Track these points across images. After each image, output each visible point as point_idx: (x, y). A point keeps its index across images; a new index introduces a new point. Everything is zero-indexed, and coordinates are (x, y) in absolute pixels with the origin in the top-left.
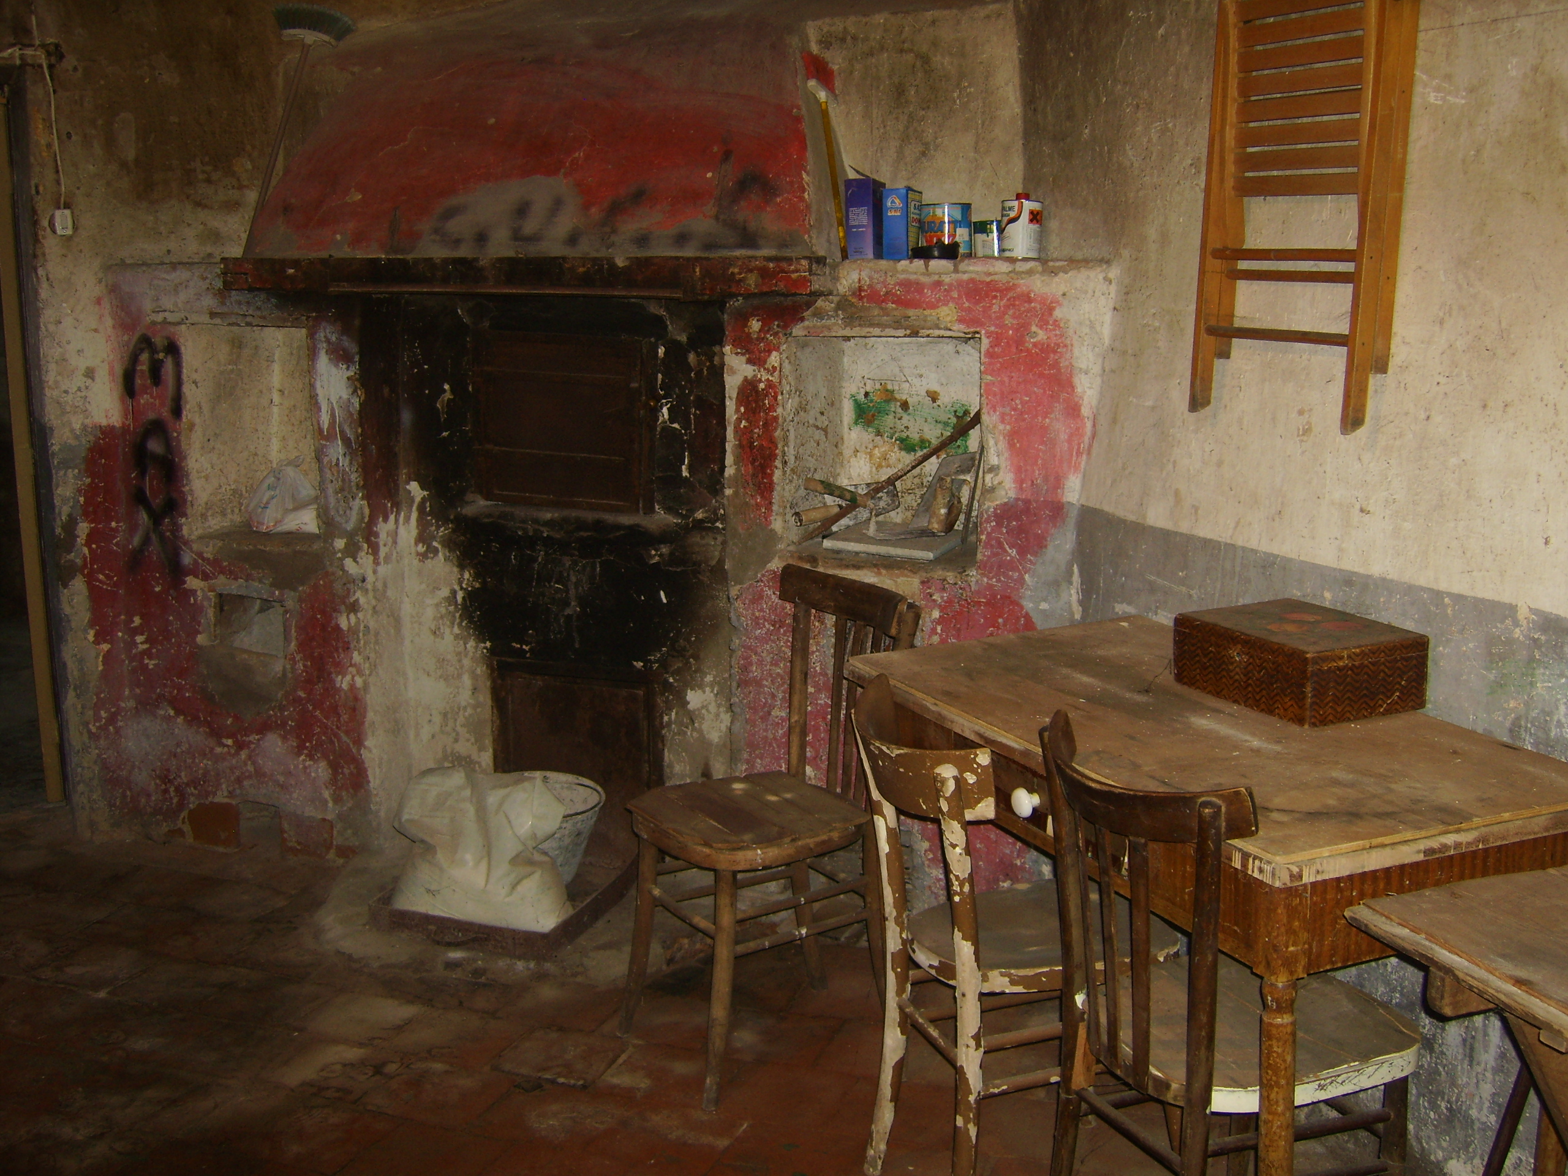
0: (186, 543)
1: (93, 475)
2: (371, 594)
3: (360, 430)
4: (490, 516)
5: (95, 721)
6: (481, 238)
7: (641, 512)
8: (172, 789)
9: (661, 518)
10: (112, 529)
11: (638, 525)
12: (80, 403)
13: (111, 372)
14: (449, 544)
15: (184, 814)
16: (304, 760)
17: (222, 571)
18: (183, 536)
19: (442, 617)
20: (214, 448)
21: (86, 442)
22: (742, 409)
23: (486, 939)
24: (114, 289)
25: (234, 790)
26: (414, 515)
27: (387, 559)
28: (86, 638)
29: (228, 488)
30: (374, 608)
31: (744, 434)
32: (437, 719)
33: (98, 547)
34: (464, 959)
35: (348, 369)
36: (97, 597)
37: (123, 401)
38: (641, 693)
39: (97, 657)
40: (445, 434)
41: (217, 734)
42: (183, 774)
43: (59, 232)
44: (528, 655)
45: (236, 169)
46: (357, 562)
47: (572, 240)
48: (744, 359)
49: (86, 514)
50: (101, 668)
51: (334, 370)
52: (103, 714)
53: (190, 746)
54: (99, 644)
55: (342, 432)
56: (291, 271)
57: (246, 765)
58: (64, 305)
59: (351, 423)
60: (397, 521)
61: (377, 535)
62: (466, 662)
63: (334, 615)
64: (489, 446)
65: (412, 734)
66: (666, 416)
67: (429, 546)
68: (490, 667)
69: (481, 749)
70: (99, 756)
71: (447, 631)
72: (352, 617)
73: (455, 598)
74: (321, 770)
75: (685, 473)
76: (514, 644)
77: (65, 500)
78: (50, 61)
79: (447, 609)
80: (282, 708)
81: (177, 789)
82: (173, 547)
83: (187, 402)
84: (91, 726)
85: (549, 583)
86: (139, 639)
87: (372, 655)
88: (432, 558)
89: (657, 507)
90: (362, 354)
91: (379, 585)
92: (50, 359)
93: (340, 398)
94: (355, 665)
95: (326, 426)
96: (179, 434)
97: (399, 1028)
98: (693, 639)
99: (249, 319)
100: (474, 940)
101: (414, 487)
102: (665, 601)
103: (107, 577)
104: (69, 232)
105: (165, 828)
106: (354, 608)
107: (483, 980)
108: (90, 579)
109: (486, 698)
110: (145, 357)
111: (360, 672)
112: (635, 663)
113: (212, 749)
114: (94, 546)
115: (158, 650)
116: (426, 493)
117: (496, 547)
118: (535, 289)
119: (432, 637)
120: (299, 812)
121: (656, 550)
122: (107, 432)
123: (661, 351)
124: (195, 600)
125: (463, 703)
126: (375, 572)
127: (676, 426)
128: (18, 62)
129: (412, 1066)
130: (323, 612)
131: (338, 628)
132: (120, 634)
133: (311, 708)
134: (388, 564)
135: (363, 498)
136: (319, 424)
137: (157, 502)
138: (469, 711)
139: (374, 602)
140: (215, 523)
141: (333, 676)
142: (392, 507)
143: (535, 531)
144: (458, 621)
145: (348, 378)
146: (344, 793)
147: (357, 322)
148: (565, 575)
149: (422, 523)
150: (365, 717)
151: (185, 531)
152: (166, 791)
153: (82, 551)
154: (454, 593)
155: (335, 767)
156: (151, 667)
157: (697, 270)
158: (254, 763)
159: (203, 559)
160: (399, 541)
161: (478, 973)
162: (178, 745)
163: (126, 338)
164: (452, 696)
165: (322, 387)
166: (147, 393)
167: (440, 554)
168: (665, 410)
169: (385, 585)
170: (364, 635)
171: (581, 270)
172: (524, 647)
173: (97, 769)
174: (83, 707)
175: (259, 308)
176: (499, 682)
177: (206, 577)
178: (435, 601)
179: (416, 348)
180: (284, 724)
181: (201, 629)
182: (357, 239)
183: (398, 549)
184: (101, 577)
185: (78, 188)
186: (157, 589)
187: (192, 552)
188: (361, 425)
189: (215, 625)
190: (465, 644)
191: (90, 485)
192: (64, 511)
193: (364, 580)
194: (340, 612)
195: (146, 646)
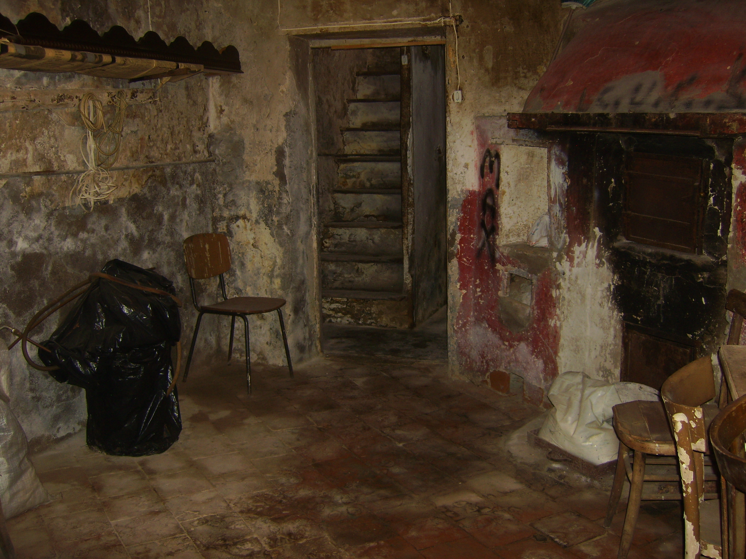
0: (498, 247)
1: (464, 213)
2: (567, 281)
3: (566, 199)
4: (624, 248)
5: (457, 325)
6: (617, 104)
7: (696, 253)
8: (484, 361)
9: (705, 258)
10: (471, 238)
11: (690, 260)
12: (462, 179)
13: (476, 165)
14: (609, 260)
15: (488, 374)
16: (534, 358)
17: (510, 263)
18: (497, 244)
19: (604, 297)
20: (515, 204)
21: (463, 197)
22: (739, 200)
23: (571, 462)
24: (478, 128)
25: (507, 366)
26: (596, 244)
27: (579, 265)
28: (456, 287)
29: (522, 223)
30: (569, 288)
31: (739, 214)
32: (598, 348)
33: (464, 245)
34: (558, 468)
35: (563, 169)
36: (462, 268)
37: (479, 179)
38: (688, 351)
39: (460, 296)
40: (611, 204)
41: (502, 338)
42: (489, 355)
43: (456, 101)
44: (639, 323)
45: (538, 71)
46: (561, 265)
47: (656, 104)
48: (741, 171)
49: (460, 230)
50: (461, 301)
51: (557, 169)
52: (460, 322)
53: (493, 343)
54: (461, 290)
55: (559, 200)
56: (533, 119)
57: (512, 355)
58: (457, 134)
59: (563, 195)
60: (587, 246)
61: (573, 252)
62: (613, 322)
63: (551, 289)
64: (629, 212)
65: (587, 353)
66: (712, 202)
67: (601, 261)
68: (622, 325)
69: (616, 367)
70: (457, 340)
71: (606, 305)
72: (558, 291)
73: (610, 288)
74: (540, 364)
75: (719, 234)
76: (634, 316)
77: (452, 223)
78: (456, 23)
79: (606, 294)
80: (528, 331)
81: (487, 362)
82: (493, 247)
83: (502, 181)
84: (455, 327)
85: (652, 286)
86: (478, 290)
87: (566, 312)
88: (602, 267)
89: (704, 251)
90: (569, 161)
91: (573, 277)
92: (450, 159)
93: (559, 183)
94: (557, 315)
95: (553, 196)
96: (498, 196)
97: (505, 493)
98: (717, 326)
99: (527, 143)
100: (565, 460)
101: (597, 230)
102: (704, 303)
103: (467, 259)
104: (460, 101)
105: (480, 379)
106: (558, 287)
107: (562, 481)
108: (460, 260)
109: (619, 342)
110: (488, 159)
111: (559, 319)
112: (688, 335)
113: (500, 346)
114: (463, 245)
115: (484, 296)
116: (601, 234)
117: (629, 265)
118: (632, 130)
119: (599, 306)
120: (530, 382)
121: (701, 275)
122: (472, 193)
123: (712, 166)
124: (499, 275)
125: (610, 343)
126: (570, 270)
127: (716, 207)
128: (443, 25)
129: (495, 512)
130: (546, 288)
131: (551, 296)
132: (471, 287)
133: (538, 333)
134: (579, 267)
135: (566, 233)
136: (550, 195)
137: (488, 227)
138: (612, 347)
139: (569, 285)
140: (513, 240)
141: (548, 319)
142: (584, 239)
143: (644, 257)
144: (611, 300)
145: (563, 173)
146: (548, 377)
147: (568, 146)
148: (659, 283)
149: (599, 250)
150: (559, 341)
151: (497, 242)
152: (482, 362)
153: (457, 247)
154: (610, 285)
155: (545, 363)
156: (481, 303)
157: (708, 120)
158: (515, 355)
159: (503, 256)
160: (587, 256)
161: (561, 477)
162: (488, 341)
163: (482, 150)
164: (605, 338)
165: (553, 177)
166: (488, 176)
167: (605, 265)
168: (712, 199)
169: (577, 278)
170: (562, 301)
171: (653, 120)
172: (638, 318)
173: (456, 347)
174: (453, 317)
175: (530, 138)
176: (626, 334)
177: (504, 265)
178: (603, 289)
179: (602, 160)
180: (528, 339)
181: (500, 289)
182: (567, 104)
183: (587, 260)
184: (465, 259)
185: (466, 81)
186: (486, 268)
187: (499, 252)
188: (567, 197)
189: (507, 288)
190: (613, 312)
191: (463, 217)
192: (451, 228)
193: (564, 274)
194: (553, 288)
195: (480, 294)
